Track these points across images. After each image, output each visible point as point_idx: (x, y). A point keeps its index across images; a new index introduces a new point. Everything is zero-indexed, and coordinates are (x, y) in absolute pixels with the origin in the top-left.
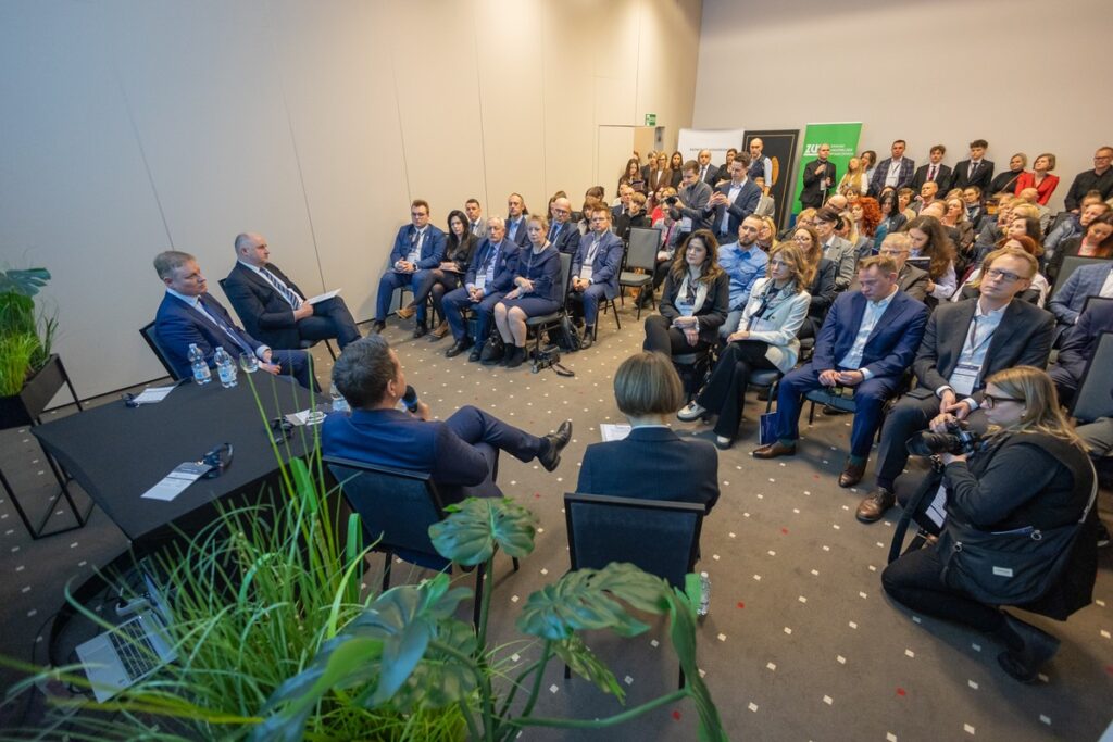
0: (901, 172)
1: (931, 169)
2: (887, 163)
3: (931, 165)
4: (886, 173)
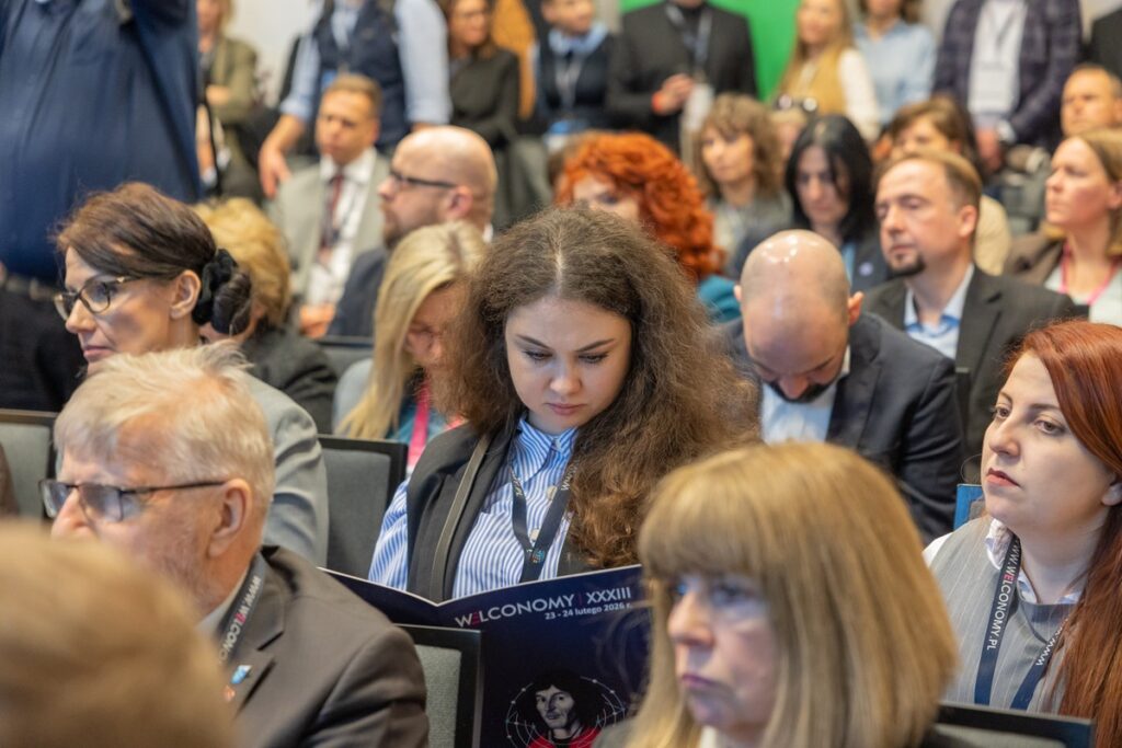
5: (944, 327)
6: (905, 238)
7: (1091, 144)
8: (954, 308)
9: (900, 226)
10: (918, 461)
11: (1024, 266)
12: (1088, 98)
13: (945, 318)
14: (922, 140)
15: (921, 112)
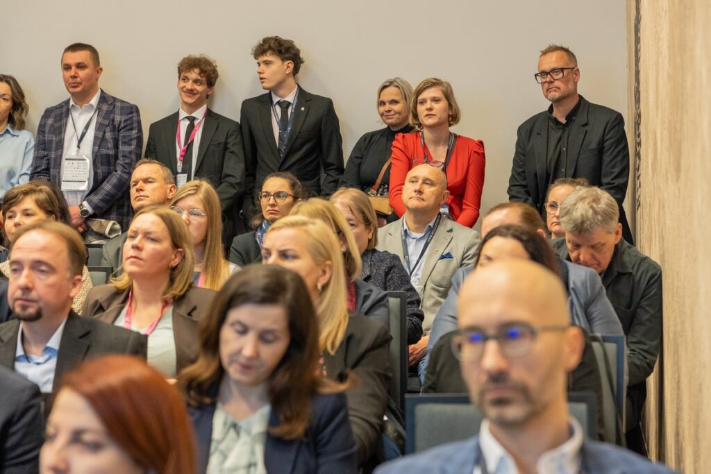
0: (99, 142)
1: (183, 126)
2: (58, 115)
3: (183, 114)
4: (60, 145)
5: (46, 356)
6: (34, 295)
7: (162, 217)
8: (55, 342)
9: (30, 285)
10: (14, 465)
11: (100, 308)
12: (146, 181)
13: (47, 349)
14: (27, 214)
15: (26, 193)
